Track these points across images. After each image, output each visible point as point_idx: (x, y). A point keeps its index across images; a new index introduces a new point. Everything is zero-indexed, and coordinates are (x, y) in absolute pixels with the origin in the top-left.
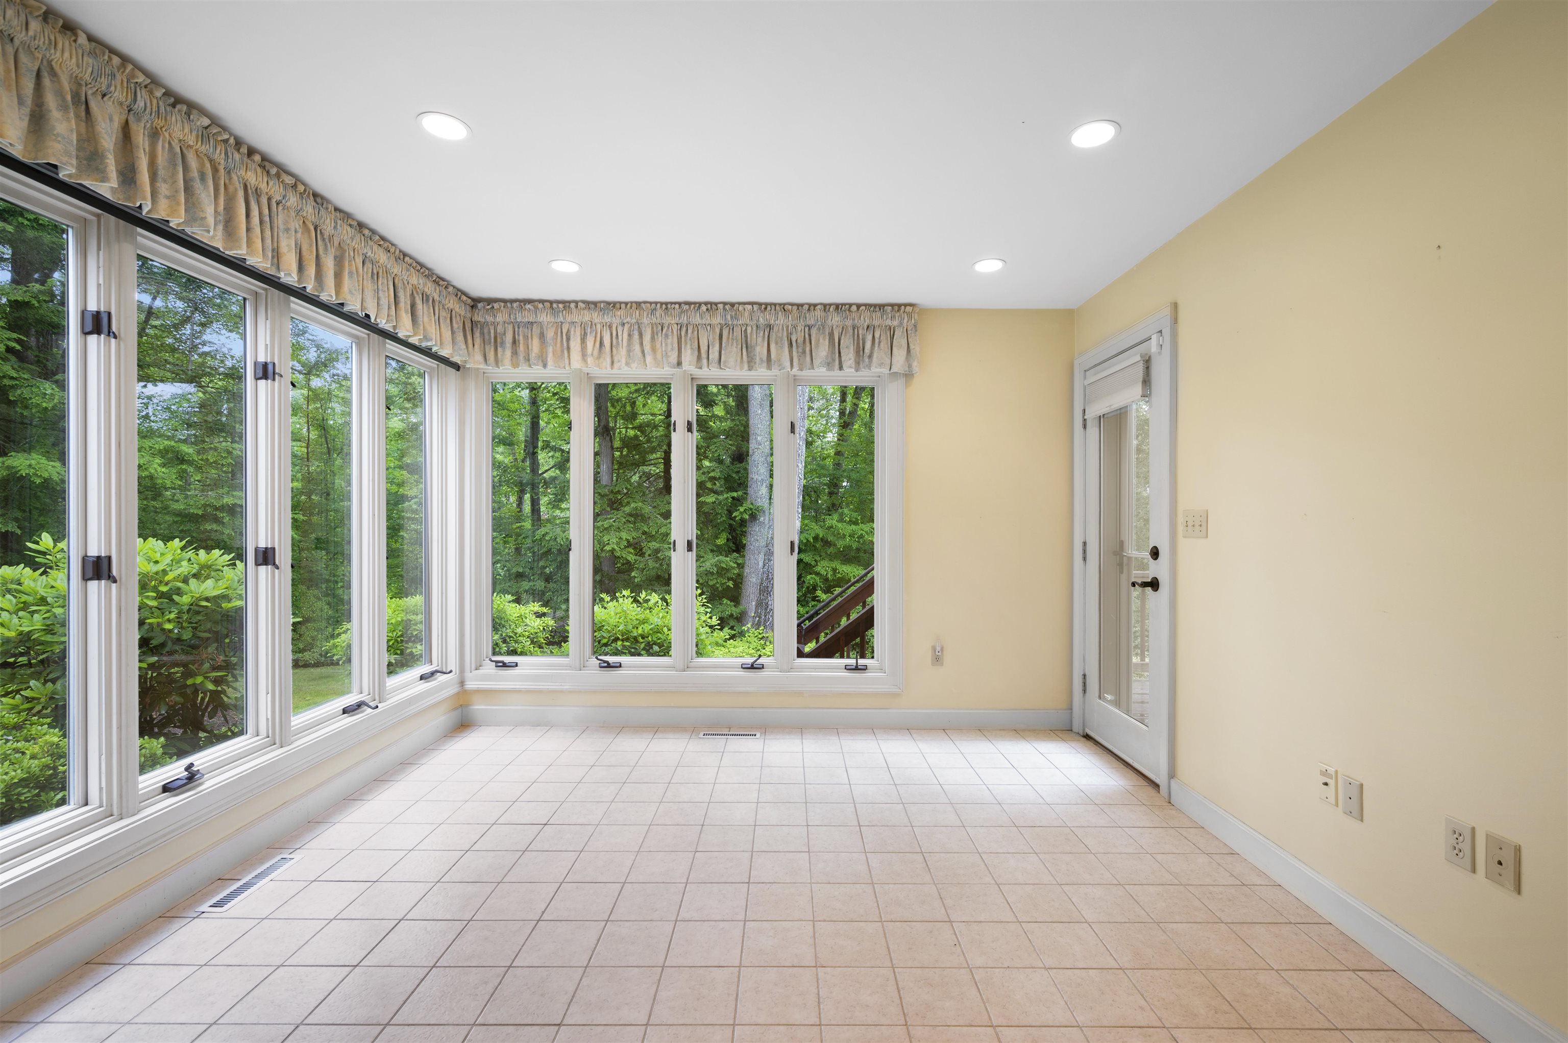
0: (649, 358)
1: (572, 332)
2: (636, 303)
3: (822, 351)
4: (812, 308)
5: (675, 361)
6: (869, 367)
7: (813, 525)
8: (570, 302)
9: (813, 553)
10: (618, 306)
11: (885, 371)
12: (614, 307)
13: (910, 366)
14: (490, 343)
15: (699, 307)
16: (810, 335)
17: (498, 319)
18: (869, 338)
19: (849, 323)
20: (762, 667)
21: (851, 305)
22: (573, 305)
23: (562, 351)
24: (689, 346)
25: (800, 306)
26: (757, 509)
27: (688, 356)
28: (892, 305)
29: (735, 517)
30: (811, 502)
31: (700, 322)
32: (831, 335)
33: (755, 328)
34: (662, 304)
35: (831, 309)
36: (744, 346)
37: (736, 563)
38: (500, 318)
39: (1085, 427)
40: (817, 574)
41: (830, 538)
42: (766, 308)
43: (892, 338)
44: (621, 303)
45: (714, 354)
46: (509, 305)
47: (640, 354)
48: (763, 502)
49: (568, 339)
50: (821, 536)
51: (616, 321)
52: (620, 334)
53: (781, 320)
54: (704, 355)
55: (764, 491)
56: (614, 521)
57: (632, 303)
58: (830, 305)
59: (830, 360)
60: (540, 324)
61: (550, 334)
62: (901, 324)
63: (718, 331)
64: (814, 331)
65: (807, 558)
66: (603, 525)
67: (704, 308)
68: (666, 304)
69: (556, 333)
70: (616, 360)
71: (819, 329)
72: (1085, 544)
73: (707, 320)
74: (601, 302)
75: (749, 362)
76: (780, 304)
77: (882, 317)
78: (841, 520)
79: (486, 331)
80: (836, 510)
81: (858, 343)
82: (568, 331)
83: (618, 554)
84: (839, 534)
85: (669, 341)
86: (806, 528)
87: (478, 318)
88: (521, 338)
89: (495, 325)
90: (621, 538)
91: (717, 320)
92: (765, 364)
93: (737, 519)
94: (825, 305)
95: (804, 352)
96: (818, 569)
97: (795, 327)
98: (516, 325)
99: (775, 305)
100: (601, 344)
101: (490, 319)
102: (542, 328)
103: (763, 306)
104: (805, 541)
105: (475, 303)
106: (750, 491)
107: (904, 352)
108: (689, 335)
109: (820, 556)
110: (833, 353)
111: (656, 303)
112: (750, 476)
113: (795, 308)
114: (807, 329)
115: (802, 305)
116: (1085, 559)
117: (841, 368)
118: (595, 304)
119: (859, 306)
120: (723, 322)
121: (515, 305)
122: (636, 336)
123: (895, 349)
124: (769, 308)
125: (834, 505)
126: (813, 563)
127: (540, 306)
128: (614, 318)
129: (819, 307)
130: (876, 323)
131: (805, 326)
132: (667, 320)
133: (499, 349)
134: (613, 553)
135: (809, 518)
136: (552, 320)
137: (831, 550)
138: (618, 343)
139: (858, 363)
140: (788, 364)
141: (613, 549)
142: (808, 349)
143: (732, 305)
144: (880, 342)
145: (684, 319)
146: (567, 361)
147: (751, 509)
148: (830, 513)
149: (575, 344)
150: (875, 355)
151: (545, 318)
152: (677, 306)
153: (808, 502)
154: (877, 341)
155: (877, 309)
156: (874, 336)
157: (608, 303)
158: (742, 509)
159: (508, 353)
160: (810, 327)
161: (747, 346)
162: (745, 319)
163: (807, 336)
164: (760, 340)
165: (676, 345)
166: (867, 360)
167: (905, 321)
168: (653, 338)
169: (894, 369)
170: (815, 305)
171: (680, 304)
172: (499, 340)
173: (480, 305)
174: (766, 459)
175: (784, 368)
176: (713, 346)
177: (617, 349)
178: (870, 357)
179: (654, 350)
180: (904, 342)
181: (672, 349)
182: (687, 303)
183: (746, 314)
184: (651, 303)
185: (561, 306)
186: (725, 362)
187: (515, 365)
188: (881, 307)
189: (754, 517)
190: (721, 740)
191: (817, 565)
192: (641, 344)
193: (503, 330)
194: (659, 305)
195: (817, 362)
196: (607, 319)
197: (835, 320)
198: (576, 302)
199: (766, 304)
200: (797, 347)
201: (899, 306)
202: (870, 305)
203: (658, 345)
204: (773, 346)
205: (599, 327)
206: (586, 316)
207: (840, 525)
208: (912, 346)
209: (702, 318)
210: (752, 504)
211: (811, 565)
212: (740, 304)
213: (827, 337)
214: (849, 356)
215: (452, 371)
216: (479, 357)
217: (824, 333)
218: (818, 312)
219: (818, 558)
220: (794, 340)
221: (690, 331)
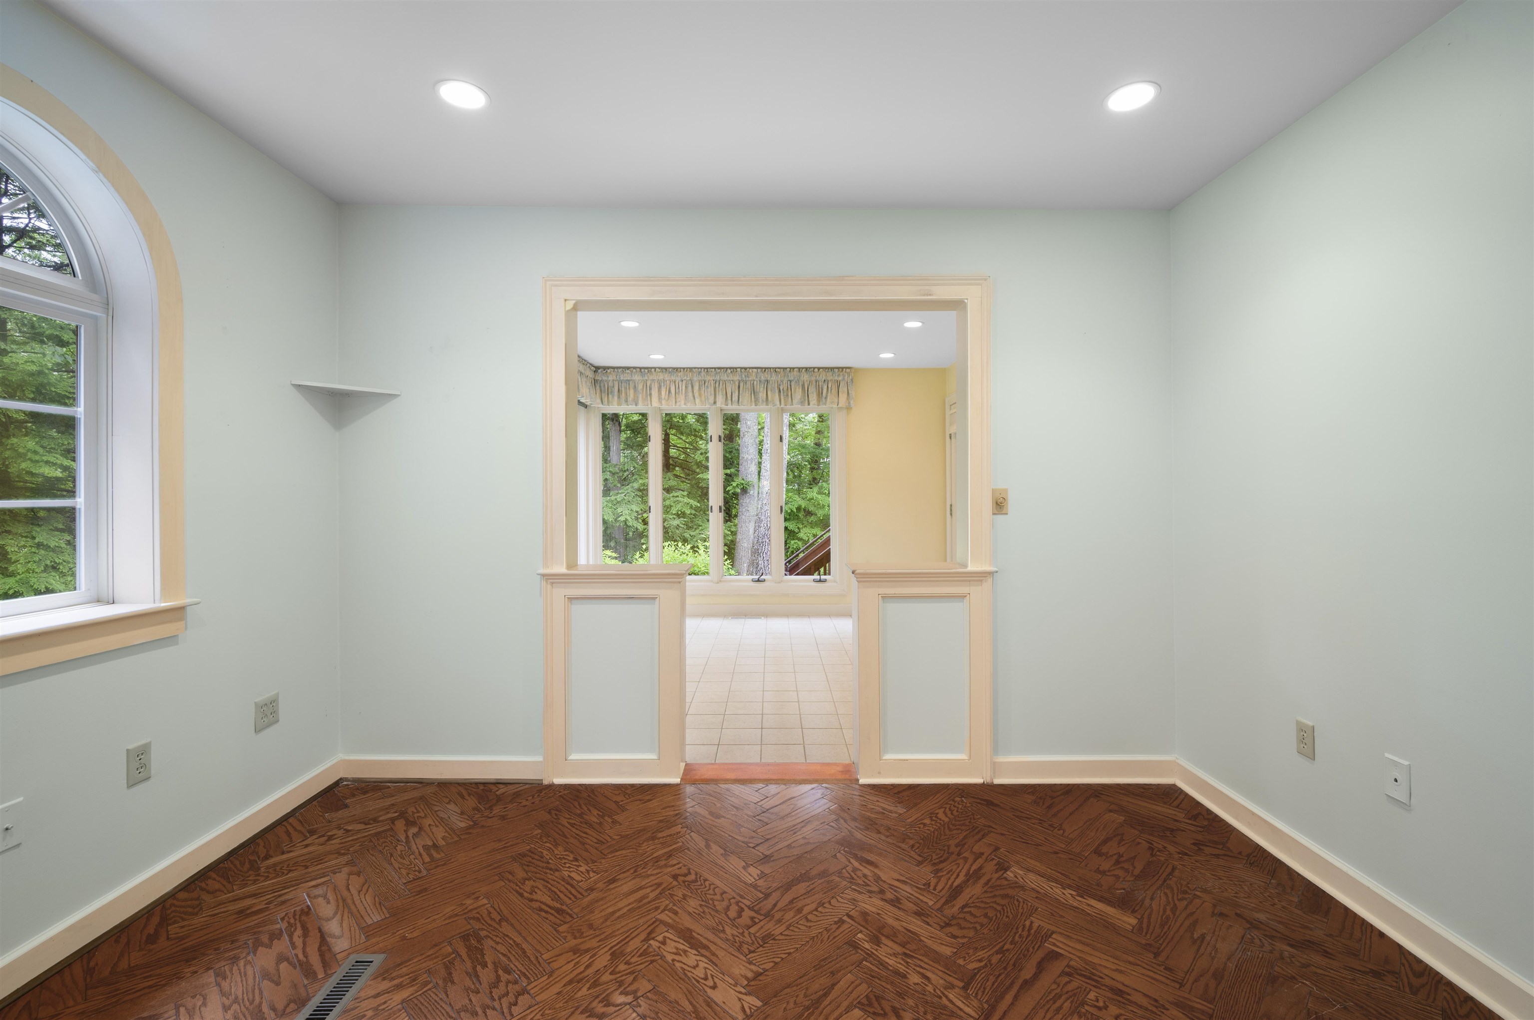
0: (697, 401)
1: (653, 386)
2: (690, 368)
3: (798, 395)
4: (792, 370)
5: (713, 402)
6: (825, 404)
7: (796, 497)
8: (651, 368)
9: (796, 522)
10: (679, 370)
11: (835, 406)
12: (677, 370)
13: (849, 403)
14: (605, 392)
15: (726, 370)
16: (791, 386)
17: (609, 379)
18: (825, 387)
19: (813, 379)
20: (764, 581)
21: (814, 368)
22: (653, 370)
23: (647, 396)
24: (720, 393)
25: (785, 369)
26: (748, 484)
27: (720, 399)
28: (838, 368)
29: (729, 491)
30: (795, 477)
31: (727, 379)
32: (803, 386)
33: (759, 382)
34: (704, 368)
35: (803, 371)
36: (753, 392)
37: (730, 530)
38: (611, 378)
39: (950, 438)
40: (800, 539)
41: (811, 509)
42: (765, 371)
43: (839, 387)
44: (681, 368)
45: (735, 398)
46: (616, 370)
47: (692, 398)
48: (752, 478)
49: (650, 389)
50: (803, 507)
51: (678, 379)
52: (680, 386)
53: (774, 378)
54: (729, 398)
55: (753, 468)
56: (625, 495)
57: (687, 368)
58: (803, 368)
59: (802, 400)
60: (634, 381)
61: (640, 387)
62: (844, 379)
63: (737, 384)
64: (793, 384)
65: (792, 526)
66: (616, 499)
67: (729, 371)
68: (707, 368)
69: (643, 386)
70: (678, 401)
71: (796, 382)
72: (951, 505)
73: (731, 378)
74: (670, 368)
75: (755, 401)
76: (773, 368)
77: (833, 375)
78: (819, 493)
79: (602, 385)
80: (817, 484)
81: (819, 390)
82: (651, 385)
83: (630, 524)
84: (819, 504)
85: (709, 390)
86: (790, 500)
87: (598, 378)
88: (623, 389)
89: (608, 381)
90: (632, 510)
91: (737, 378)
92: (765, 403)
93: (730, 492)
94: (799, 368)
95: (787, 395)
96: (801, 535)
97: (782, 381)
98: (620, 382)
99: (770, 368)
100: (670, 392)
101: (605, 378)
102: (635, 383)
103: (764, 370)
104: (789, 511)
105: (597, 369)
106: (741, 468)
107: (845, 395)
108: (721, 387)
109: (803, 524)
110: (805, 396)
111: (701, 368)
112: (741, 455)
113: (782, 370)
114: (789, 382)
115: (786, 368)
116: (951, 514)
117: (809, 404)
118: (666, 369)
119: (819, 369)
120: (740, 379)
121: (620, 370)
122: (690, 388)
123: (840, 393)
124: (767, 370)
125: (814, 479)
126: (796, 530)
127: (634, 370)
128: (677, 377)
129: (796, 369)
130: (829, 378)
131: (788, 380)
132: (708, 378)
133: (610, 396)
134: (626, 523)
135: (792, 490)
136: (641, 379)
137: (812, 518)
138: (679, 391)
139: (819, 401)
140: (778, 403)
141: (626, 520)
142: (790, 394)
143: (746, 369)
144: (831, 390)
145: (718, 378)
146: (649, 402)
147: (742, 484)
148: (811, 486)
149: (655, 393)
150: (828, 398)
151: (637, 377)
152: (713, 370)
153: (791, 477)
154: (829, 389)
155: (830, 370)
156: (828, 386)
157: (674, 368)
158: (734, 484)
159: (616, 398)
160: (791, 381)
161: (754, 392)
162: (753, 377)
163: (789, 386)
164: (761, 389)
165: (713, 392)
166: (824, 400)
167: (846, 377)
168: (700, 388)
169: (840, 405)
170: (794, 368)
171: (715, 368)
172: (610, 390)
173: (599, 371)
174: (755, 441)
175: (776, 405)
176: (735, 393)
177: (678, 394)
178: (826, 398)
179: (700, 395)
180: (846, 389)
181: (711, 395)
182: (719, 368)
183: (754, 374)
184: (698, 368)
185: (646, 371)
186: (741, 402)
187: (619, 404)
188: (832, 369)
189: (745, 491)
190: (742, 621)
191: (800, 531)
192: (693, 392)
193: (612, 385)
194: (703, 370)
195: (795, 401)
196: (673, 378)
197: (805, 377)
198: (655, 368)
199: (765, 368)
200: (783, 393)
201: (843, 368)
202: (826, 368)
203: (702, 392)
204: (769, 393)
205: (668, 382)
206: (661, 376)
207: (819, 497)
208: (850, 392)
209: (728, 376)
210: (743, 479)
211: (794, 532)
212: (750, 368)
213: (801, 387)
214: (813, 397)
215: (582, 408)
216: (599, 401)
217: (799, 385)
218: (796, 372)
219: (801, 526)
220: (781, 389)
221: (721, 385)
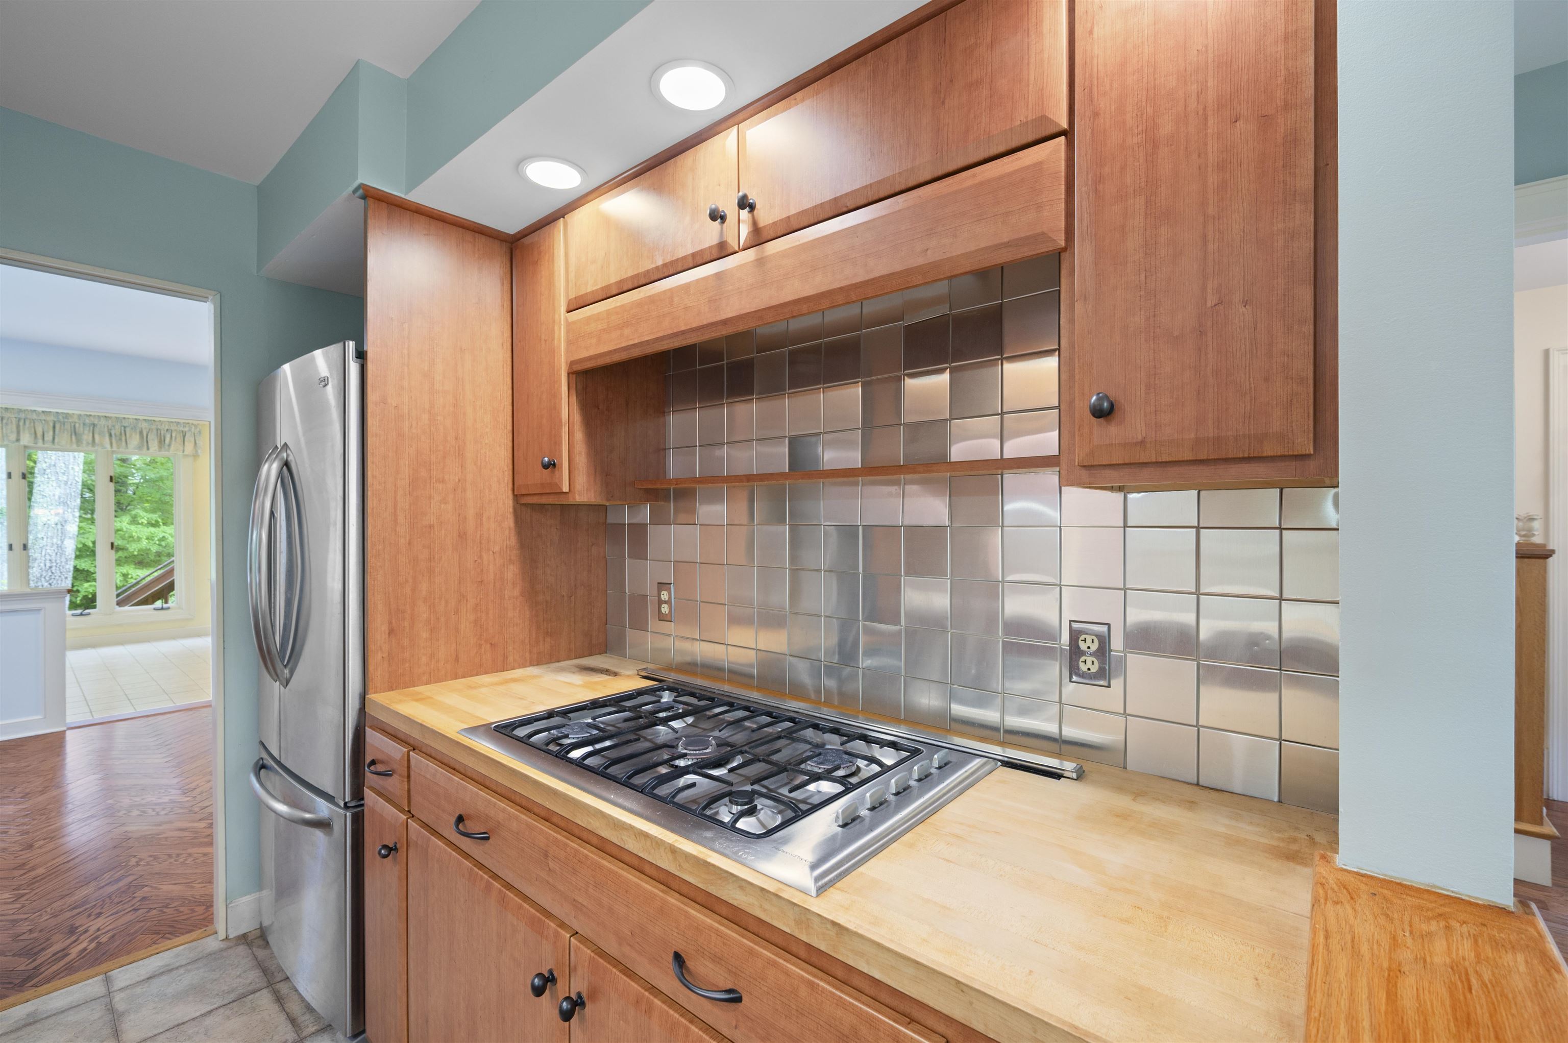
3: (134, 441)
4: (127, 420)
6: (168, 451)
11: (180, 453)
13: (197, 451)
16: (125, 432)
18: (168, 436)
19: (153, 428)
20: (89, 614)
32: (141, 434)
33: (82, 426)
35: (141, 421)
43: (184, 437)
53: (102, 423)
58: (140, 418)
59: (140, 445)
62: (190, 430)
63: (51, 424)
64: (128, 430)
71: (132, 429)
73: (42, 419)
76: (101, 417)
77: (177, 426)
81: (160, 438)
91: (50, 420)
95: (121, 439)
97: (113, 429)
99: (97, 416)
107: (192, 444)
108: (27, 425)
110: (142, 442)
113: (113, 419)
114: (123, 428)
117: (148, 449)
120: (56, 420)
123: (186, 443)
124: (93, 417)
130: (173, 430)
131: (121, 426)
139: (161, 448)
140: (108, 446)
142: (123, 439)
144: (175, 438)
145: (22, 417)
150: (172, 446)
154: (173, 438)
155: (173, 421)
156: (171, 436)
160: (125, 427)
163: (123, 432)
164: (86, 432)
165: (15, 430)
166: (167, 447)
167: (193, 428)
169: (186, 453)
170: (129, 419)
175: (105, 447)
176: (48, 432)
178: (169, 445)
180: (192, 439)
181: (12, 432)
183: (75, 419)
186: (57, 442)
195: (130, 445)
197: (143, 425)
199: (90, 415)
200: (115, 437)
204: (96, 436)
208: (197, 442)
209: (37, 418)
213: (138, 434)
214: (154, 445)
217: (135, 432)
218: (131, 422)
220: (113, 433)
221: (27, 423)
